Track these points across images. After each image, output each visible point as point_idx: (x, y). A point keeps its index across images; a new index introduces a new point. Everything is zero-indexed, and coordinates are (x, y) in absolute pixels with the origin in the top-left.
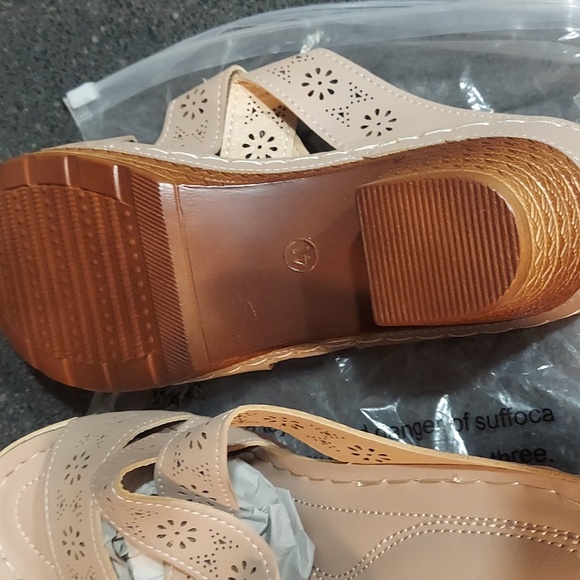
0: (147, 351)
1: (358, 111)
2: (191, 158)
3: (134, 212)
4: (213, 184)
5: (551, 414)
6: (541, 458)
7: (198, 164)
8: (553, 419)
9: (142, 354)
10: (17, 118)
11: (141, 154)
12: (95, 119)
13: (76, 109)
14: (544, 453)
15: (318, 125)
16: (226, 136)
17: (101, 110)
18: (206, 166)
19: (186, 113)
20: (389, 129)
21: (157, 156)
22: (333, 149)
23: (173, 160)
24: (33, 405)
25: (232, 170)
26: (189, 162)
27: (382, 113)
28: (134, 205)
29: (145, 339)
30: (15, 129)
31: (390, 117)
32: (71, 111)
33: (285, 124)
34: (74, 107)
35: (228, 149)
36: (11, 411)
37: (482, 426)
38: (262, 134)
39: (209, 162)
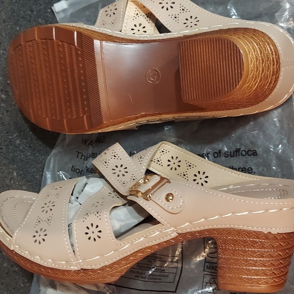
0: (84, 114)
1: (183, 17)
2: (108, 31)
3: (82, 52)
4: (117, 42)
5: (256, 153)
6: (250, 172)
7: (111, 34)
8: (257, 155)
9: (82, 115)
10: (30, 17)
11: (87, 28)
12: (65, 17)
13: (57, 12)
14: (252, 170)
15: (165, 21)
16: (124, 25)
17: (69, 13)
18: (115, 35)
19: (107, 15)
20: (196, 25)
21: (94, 30)
22: (170, 32)
23: (101, 32)
24: (31, 145)
25: (126, 37)
26: (107, 33)
27: (193, 18)
28: (82, 48)
29: (83, 109)
30: (29, 21)
31: (197, 20)
32: (55, 13)
33: (151, 21)
34: (57, 11)
35: (125, 31)
36: (21, 148)
37: (227, 156)
38: (140, 25)
39: (116, 33)
